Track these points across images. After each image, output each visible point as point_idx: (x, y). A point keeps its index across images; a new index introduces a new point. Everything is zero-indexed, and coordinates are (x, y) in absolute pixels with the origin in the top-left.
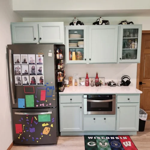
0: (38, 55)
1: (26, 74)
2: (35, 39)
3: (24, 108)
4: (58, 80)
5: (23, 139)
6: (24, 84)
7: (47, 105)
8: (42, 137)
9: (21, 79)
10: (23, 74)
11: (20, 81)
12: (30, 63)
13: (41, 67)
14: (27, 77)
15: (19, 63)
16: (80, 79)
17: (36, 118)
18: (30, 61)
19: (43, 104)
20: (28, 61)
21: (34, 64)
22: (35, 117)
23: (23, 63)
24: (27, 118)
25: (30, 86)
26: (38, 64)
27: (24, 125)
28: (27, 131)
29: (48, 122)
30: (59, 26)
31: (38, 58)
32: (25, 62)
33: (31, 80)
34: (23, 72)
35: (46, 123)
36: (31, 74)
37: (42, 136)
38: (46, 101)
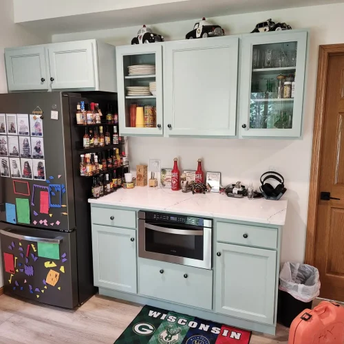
0: (33, 116)
1: (15, 154)
2: (43, 80)
3: (15, 223)
4: (82, 171)
5: (15, 286)
6: (13, 176)
7: (52, 224)
8: (45, 289)
9: (8, 165)
10: (11, 154)
11: (7, 168)
12: (20, 133)
13: (39, 142)
14: (17, 160)
15: (4, 132)
16: (163, 171)
17: (34, 248)
18: (21, 129)
19: (45, 221)
20: (18, 128)
21: (27, 133)
22: (33, 245)
23: (9, 131)
24: (20, 244)
25: (22, 180)
26: (33, 134)
27: (16, 258)
28: (22, 270)
29: (55, 261)
30: (84, 50)
31: (33, 122)
32: (12, 130)
33: (23, 168)
34: (11, 151)
35: (51, 261)
36: (23, 156)
37: (46, 287)
38: (51, 215)
